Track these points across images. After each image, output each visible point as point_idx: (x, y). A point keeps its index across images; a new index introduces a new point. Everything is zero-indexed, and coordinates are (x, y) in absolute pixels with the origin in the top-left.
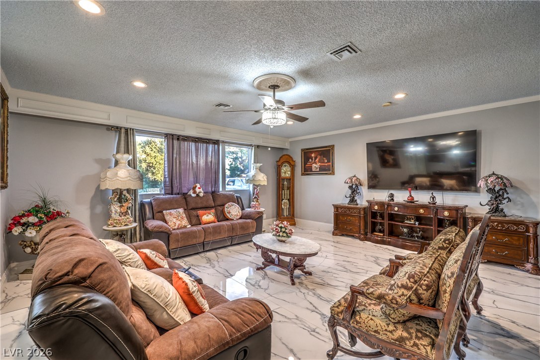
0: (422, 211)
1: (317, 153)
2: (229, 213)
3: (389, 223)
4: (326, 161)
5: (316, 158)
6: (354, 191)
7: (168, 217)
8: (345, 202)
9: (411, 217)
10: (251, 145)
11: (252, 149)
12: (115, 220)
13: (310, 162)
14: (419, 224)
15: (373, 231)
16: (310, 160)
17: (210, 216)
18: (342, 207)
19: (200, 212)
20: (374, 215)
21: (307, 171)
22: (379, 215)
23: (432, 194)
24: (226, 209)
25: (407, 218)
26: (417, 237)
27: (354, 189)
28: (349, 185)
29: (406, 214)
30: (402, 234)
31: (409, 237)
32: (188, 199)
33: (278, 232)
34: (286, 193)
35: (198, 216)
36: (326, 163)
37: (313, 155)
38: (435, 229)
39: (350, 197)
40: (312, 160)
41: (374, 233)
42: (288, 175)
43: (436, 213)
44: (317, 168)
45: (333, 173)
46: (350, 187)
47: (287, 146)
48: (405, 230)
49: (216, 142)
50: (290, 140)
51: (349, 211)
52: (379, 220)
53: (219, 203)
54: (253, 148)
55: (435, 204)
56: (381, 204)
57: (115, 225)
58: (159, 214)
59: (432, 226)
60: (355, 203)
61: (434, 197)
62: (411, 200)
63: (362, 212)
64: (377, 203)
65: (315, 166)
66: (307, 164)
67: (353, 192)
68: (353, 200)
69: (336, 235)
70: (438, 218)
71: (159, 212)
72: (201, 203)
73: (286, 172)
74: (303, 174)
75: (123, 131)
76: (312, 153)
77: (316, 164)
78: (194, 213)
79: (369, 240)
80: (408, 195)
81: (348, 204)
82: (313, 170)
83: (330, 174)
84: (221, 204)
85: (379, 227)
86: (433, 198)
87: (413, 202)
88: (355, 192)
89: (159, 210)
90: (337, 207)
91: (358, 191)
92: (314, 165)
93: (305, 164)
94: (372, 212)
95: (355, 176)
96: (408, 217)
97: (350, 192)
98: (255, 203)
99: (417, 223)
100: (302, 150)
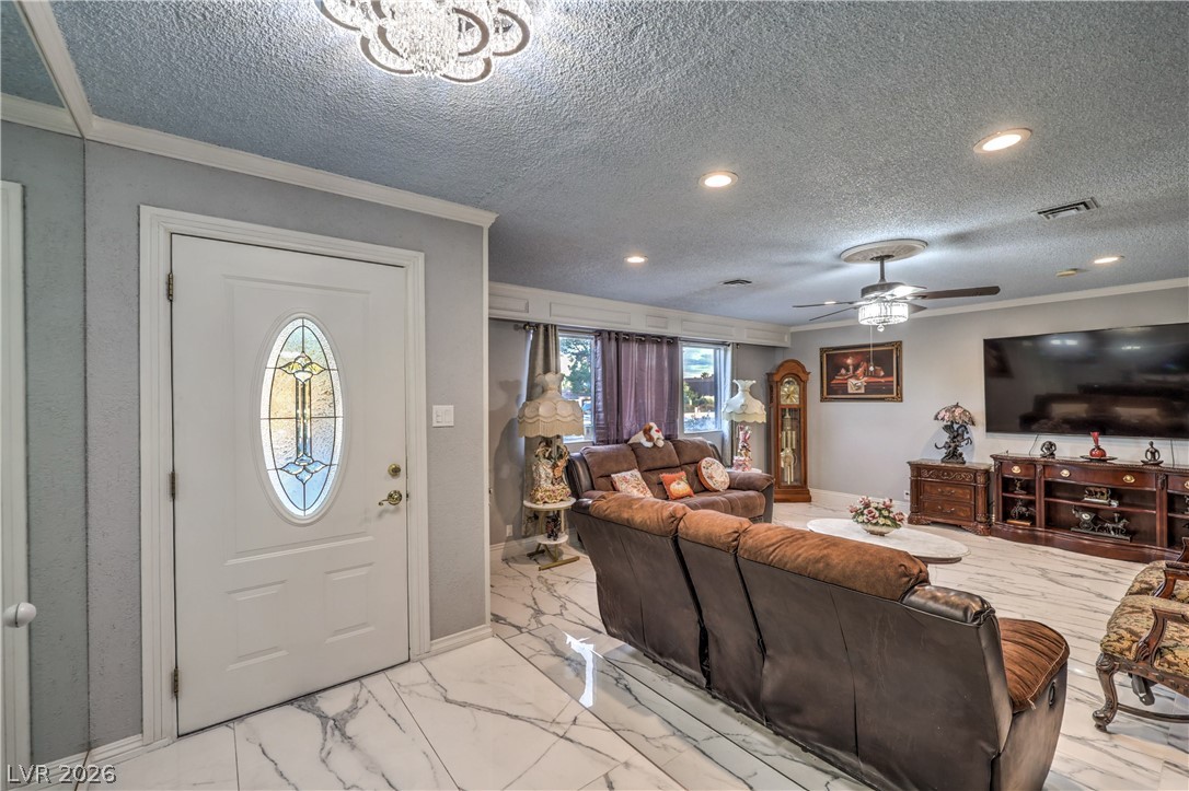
0: (1129, 479)
1: (860, 357)
2: (711, 478)
3: (1045, 501)
4: (882, 374)
5: (856, 368)
6: (958, 435)
7: (624, 487)
8: (936, 457)
9: (1098, 490)
10: (723, 344)
11: (726, 351)
12: (546, 491)
13: (841, 375)
14: (1120, 505)
15: (1006, 516)
16: (843, 371)
17: (682, 483)
18: (929, 468)
19: (665, 476)
20: (1008, 484)
21: (834, 391)
22: (1018, 485)
23: (1152, 444)
24: (704, 471)
25: (1090, 491)
26: (1114, 529)
27: (957, 432)
28: (945, 423)
29: (1087, 484)
30: (1078, 523)
31: (1093, 530)
32: (639, 451)
33: (873, 517)
34: (789, 435)
35: (661, 483)
36: (883, 377)
37: (849, 361)
38: (1161, 517)
39: (947, 446)
40: (848, 370)
41: (1009, 521)
42: (795, 400)
43: (1165, 483)
44: (859, 388)
45: (899, 398)
46: (948, 428)
47: (786, 342)
48: (1086, 516)
49: (673, 342)
50: (793, 329)
51: (948, 475)
52: (1021, 496)
53: (687, 459)
54: (730, 348)
55: (1158, 464)
56: (1029, 463)
57: (546, 500)
58: (603, 480)
59: (1155, 509)
60: (960, 460)
61: (1156, 451)
62: (1101, 457)
63: (981, 479)
64: (1016, 461)
65: (855, 384)
66: (834, 378)
67: (955, 437)
68: (953, 454)
69: (918, 523)
70: (1168, 494)
71: (601, 477)
72: (661, 459)
73: (789, 393)
74: (823, 399)
75: (542, 329)
76: (846, 356)
77: (858, 379)
78: (654, 477)
79: (998, 534)
80: (1092, 446)
81: (943, 461)
82: (850, 391)
83: (893, 400)
84: (692, 460)
85: (1019, 509)
86: (1153, 454)
87: (1105, 461)
88: (959, 438)
89: (602, 473)
90: (918, 469)
91: (966, 436)
92: (852, 382)
93: (830, 379)
94: (1003, 478)
95: (957, 406)
96: (1092, 489)
97: (945, 437)
98: (742, 458)
99: (1115, 504)
100: (823, 350)
